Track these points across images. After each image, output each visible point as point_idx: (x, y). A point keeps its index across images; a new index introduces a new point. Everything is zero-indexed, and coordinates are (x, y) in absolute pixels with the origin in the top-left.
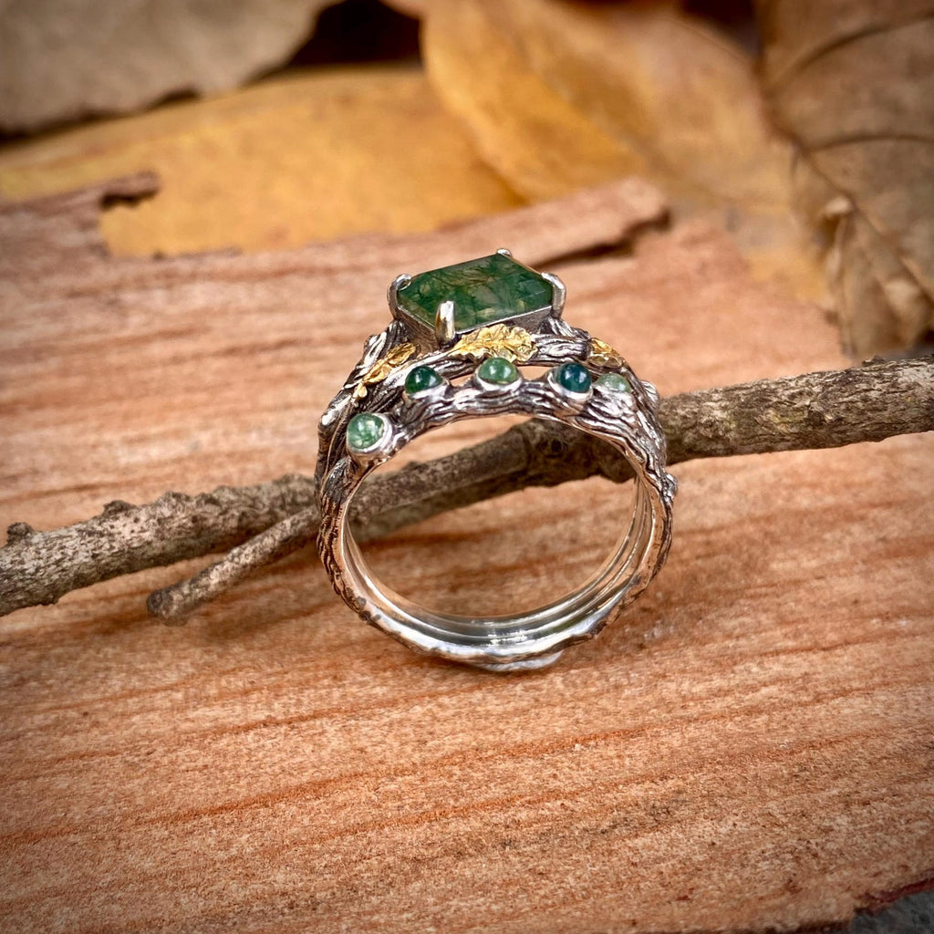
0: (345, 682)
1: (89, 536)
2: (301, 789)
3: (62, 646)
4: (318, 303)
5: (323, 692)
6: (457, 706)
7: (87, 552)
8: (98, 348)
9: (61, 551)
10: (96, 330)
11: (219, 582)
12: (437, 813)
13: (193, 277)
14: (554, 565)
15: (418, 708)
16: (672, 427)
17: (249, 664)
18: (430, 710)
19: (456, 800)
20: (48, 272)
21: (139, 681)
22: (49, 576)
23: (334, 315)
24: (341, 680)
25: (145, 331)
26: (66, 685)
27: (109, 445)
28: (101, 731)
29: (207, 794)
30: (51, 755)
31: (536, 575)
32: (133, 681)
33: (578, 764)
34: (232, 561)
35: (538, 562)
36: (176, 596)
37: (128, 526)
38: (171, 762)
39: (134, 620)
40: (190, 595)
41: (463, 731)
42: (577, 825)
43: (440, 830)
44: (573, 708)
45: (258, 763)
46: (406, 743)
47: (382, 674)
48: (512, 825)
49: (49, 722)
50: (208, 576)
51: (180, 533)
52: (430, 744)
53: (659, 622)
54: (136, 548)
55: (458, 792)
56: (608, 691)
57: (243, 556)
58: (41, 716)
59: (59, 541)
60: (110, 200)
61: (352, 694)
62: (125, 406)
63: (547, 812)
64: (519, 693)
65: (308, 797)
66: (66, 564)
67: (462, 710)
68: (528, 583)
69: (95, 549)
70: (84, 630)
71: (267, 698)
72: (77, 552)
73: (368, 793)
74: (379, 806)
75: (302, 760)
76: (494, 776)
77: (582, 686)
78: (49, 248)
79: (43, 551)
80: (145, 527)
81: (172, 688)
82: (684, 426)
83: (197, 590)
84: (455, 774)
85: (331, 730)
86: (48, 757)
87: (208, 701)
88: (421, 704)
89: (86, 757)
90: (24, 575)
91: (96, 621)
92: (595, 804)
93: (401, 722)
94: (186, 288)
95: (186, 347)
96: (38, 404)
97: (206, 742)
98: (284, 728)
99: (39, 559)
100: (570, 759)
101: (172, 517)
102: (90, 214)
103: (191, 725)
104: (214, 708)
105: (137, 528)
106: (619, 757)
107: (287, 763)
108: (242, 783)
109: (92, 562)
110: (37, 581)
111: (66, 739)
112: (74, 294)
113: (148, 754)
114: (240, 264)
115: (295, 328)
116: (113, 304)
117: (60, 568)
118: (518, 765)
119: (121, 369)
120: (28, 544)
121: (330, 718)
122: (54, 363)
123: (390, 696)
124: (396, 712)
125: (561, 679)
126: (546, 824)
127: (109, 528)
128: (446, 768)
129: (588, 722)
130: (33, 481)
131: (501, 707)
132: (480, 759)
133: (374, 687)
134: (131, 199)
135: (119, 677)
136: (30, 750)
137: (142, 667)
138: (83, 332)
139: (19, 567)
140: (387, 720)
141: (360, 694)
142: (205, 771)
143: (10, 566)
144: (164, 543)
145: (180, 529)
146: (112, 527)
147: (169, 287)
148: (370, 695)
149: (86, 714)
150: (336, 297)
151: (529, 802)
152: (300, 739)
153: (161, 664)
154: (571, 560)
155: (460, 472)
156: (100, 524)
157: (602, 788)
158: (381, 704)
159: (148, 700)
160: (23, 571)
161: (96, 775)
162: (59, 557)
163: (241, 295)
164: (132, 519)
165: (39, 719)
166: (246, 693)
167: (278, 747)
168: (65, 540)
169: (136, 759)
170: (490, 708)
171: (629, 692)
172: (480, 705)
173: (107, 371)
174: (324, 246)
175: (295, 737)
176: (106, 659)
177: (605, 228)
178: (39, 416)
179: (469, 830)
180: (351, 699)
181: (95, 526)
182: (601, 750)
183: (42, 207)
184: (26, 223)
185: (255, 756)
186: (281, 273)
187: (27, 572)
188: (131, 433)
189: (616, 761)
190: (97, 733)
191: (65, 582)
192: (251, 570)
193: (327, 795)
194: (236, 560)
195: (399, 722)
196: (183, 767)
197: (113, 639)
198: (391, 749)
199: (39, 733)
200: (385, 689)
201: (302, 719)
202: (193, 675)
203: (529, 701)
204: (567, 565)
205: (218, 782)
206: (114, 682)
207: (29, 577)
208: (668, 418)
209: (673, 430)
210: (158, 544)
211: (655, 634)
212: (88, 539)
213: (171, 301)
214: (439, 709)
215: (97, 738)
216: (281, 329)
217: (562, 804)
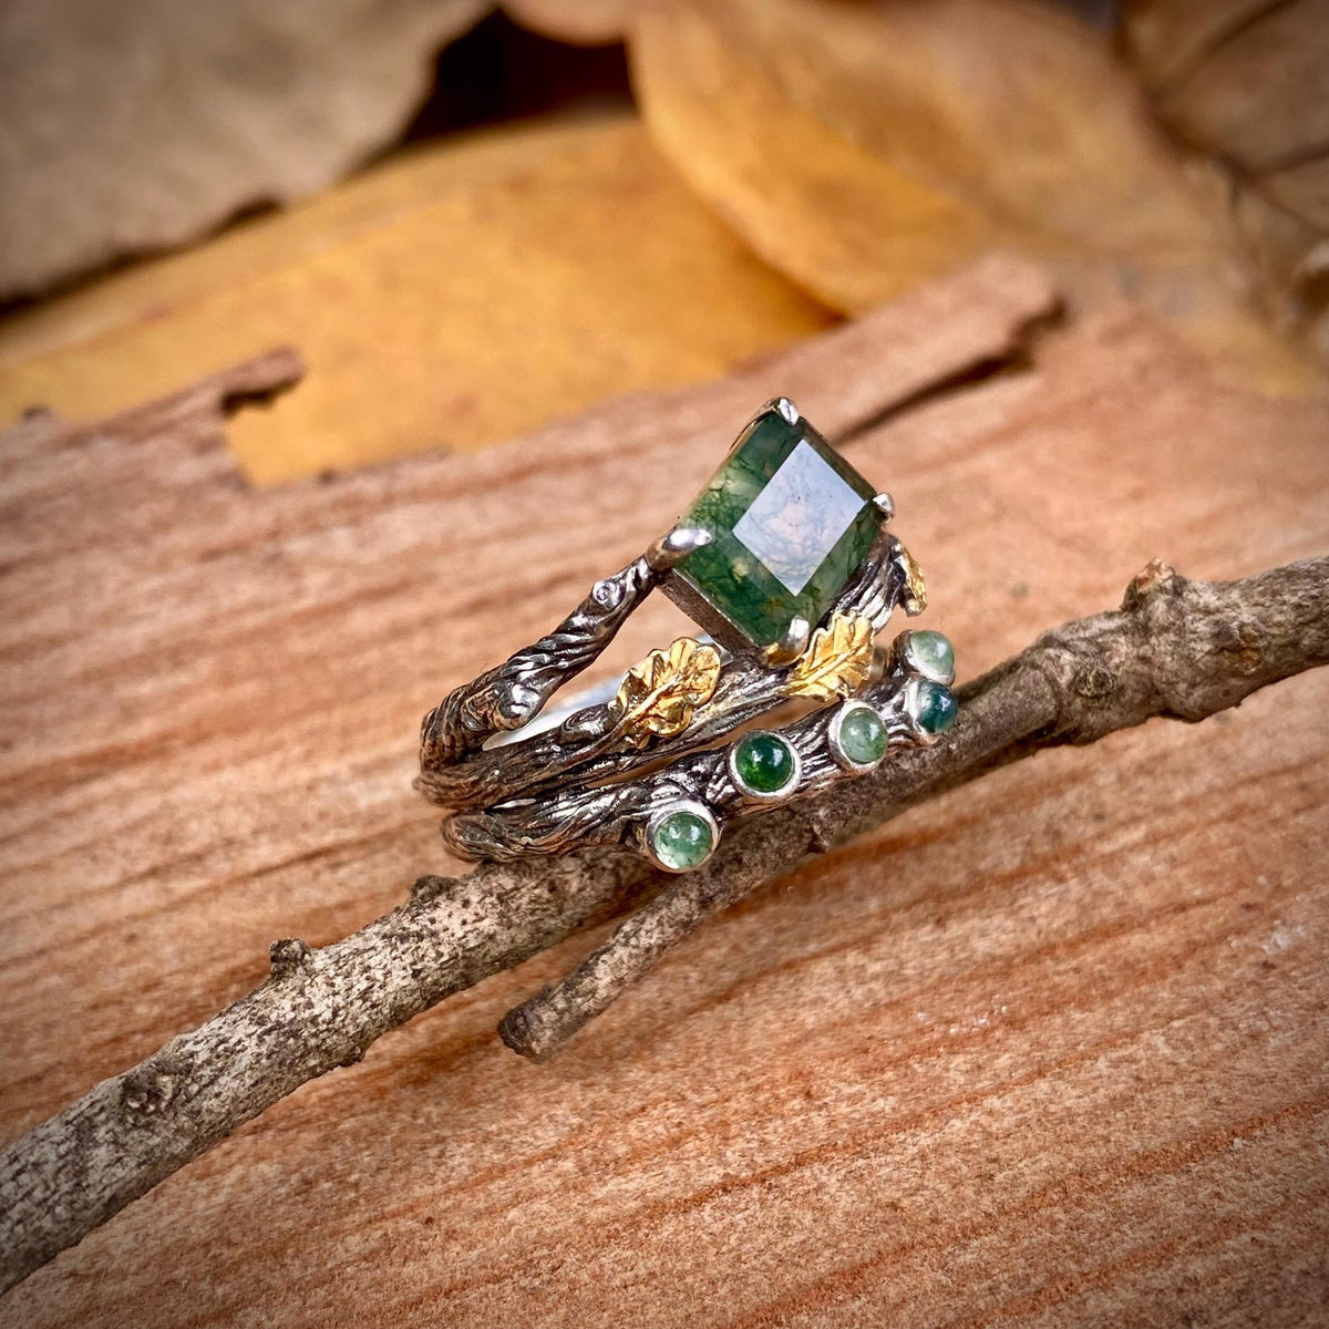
0: (826, 1100)
1: (402, 943)
2: (823, 1288)
3: (353, 1116)
4: (585, 512)
5: (797, 1120)
6: (1016, 1109)
7: (404, 969)
8: (270, 633)
9: (365, 975)
10: (257, 605)
11: (612, 982)
12: (1060, 1287)
13: (388, 501)
14: (1083, 859)
15: (957, 1123)
16: (1279, 625)
17: (663, 1095)
18: (976, 1123)
19: (1079, 1262)
20: (162, 526)
21: (497, 1151)
22: (355, 1019)
23: (616, 526)
24: (818, 1098)
25: (335, 595)
26: (381, 1179)
27: (332, 780)
28: (463, 1246)
29: (673, 1320)
30: (396, 1300)
31: (1061, 880)
32: (487, 1153)
33: (1248, 1170)
34: (626, 944)
35: (1057, 859)
36: (548, 1016)
37: (456, 914)
38: (595, 1277)
39: (456, 1054)
40: (568, 1010)
41: (1043, 1149)
42: (1289, 1267)
43: (1075, 1314)
44: (1201, 1082)
45: (734, 1254)
46: (961, 1183)
47: (878, 1077)
48: (1186, 1287)
49: (373, 1244)
50: (592, 974)
51: (533, 912)
52: (999, 1177)
53: (1277, 922)
54: (473, 949)
55: (1076, 1248)
56: (1244, 1046)
57: (643, 933)
58: (357, 1238)
59: (358, 960)
60: (233, 402)
61: (845, 1117)
62: (338, 716)
63: (1231, 1256)
64: (1105, 1072)
65: (840, 1298)
66: (377, 995)
67: (1028, 1115)
68: (1053, 895)
69: (415, 963)
70: (382, 1083)
71: (711, 1145)
72: (389, 972)
73: (932, 1274)
74: (959, 1293)
75: (803, 1237)
76: (1124, 1213)
77: (1200, 1043)
78: (155, 489)
79: (338, 981)
80: (482, 913)
81: (554, 1154)
82: (1301, 619)
83: (579, 1000)
84: (1060, 1220)
85: (832, 1182)
86: (394, 1302)
87: (619, 1166)
88: (958, 1115)
89: (455, 1292)
90: (317, 1025)
91: (397, 1066)
92: (1303, 1228)
93: (937, 1149)
94: (382, 519)
95: (406, 609)
96: (199, 735)
97: (640, 1234)
98: (755, 1191)
99: (335, 994)
100: (1231, 1164)
101: (517, 889)
102: (209, 427)
103: (606, 1209)
104: (631, 1176)
105: (469, 915)
106: (1306, 1147)
107: (780, 1246)
108: (722, 1292)
109: (414, 984)
110: (337, 1031)
111: (410, 1269)
112: (211, 555)
113: (554, 1269)
114: (451, 470)
115: (563, 554)
116: (275, 559)
117: (369, 1004)
118: (1154, 1189)
119: (314, 659)
120: (311, 973)
121: (825, 1161)
122: (205, 666)
123: (905, 1110)
124: (923, 1134)
125: (1163, 1038)
126: (1240, 1275)
127: (429, 924)
128: (1042, 1212)
129: (1236, 1100)
130: (228, 858)
131: (1087, 1098)
132: (1092, 1189)
133: (874, 1100)
134: (261, 396)
135: (462, 1150)
136: (356, 1295)
137: (494, 1128)
138: (238, 612)
139: (307, 1014)
140: (915, 1150)
141: (857, 1116)
142: (654, 1282)
143: (292, 1015)
144: (513, 931)
145: (531, 906)
146: (433, 921)
147: (354, 522)
148: (872, 1115)
149: (429, 1221)
150: (611, 498)
151: (1200, 1245)
152: (786, 1204)
153: (522, 1120)
154: (1107, 847)
155: (958, 747)
156: (412, 920)
157: (1304, 1201)
158: (898, 1126)
159: (521, 1181)
160: (314, 1020)
161: (479, 1319)
162: (364, 985)
163: (464, 517)
164: (458, 904)
165: (354, 1242)
166: (675, 1143)
167: (756, 1223)
168: (366, 956)
169: (537, 1282)
170: (1069, 1103)
171: (1278, 1042)
172: (1051, 1102)
173: (293, 666)
174: (574, 424)
175: (777, 1202)
176: (430, 1125)
177: (981, 335)
178: (205, 753)
179: (1121, 1306)
180: (845, 1126)
181: (406, 924)
182: (1275, 1141)
183: (131, 427)
184: (111, 456)
185: (724, 1244)
186: (519, 475)
187: (320, 1019)
188: (362, 757)
189: (1303, 1154)
190: (458, 1248)
191: (378, 1023)
192: (659, 954)
193: (870, 1289)
194: (633, 941)
195: (935, 1150)
196: (617, 1282)
197: (430, 1089)
198: (939, 1195)
199: (364, 1265)
200: (892, 1100)
201: (780, 1170)
202: (581, 1127)
203: (1126, 1083)
204: (1102, 856)
205: (682, 1296)
206: (457, 1160)
207: (325, 1026)
208: (1272, 610)
209: (1283, 629)
210: (504, 936)
211: (1280, 942)
212: (402, 948)
213: (362, 544)
214: (990, 1119)
215: (459, 1258)
216: (542, 560)
217: (1253, 1239)
